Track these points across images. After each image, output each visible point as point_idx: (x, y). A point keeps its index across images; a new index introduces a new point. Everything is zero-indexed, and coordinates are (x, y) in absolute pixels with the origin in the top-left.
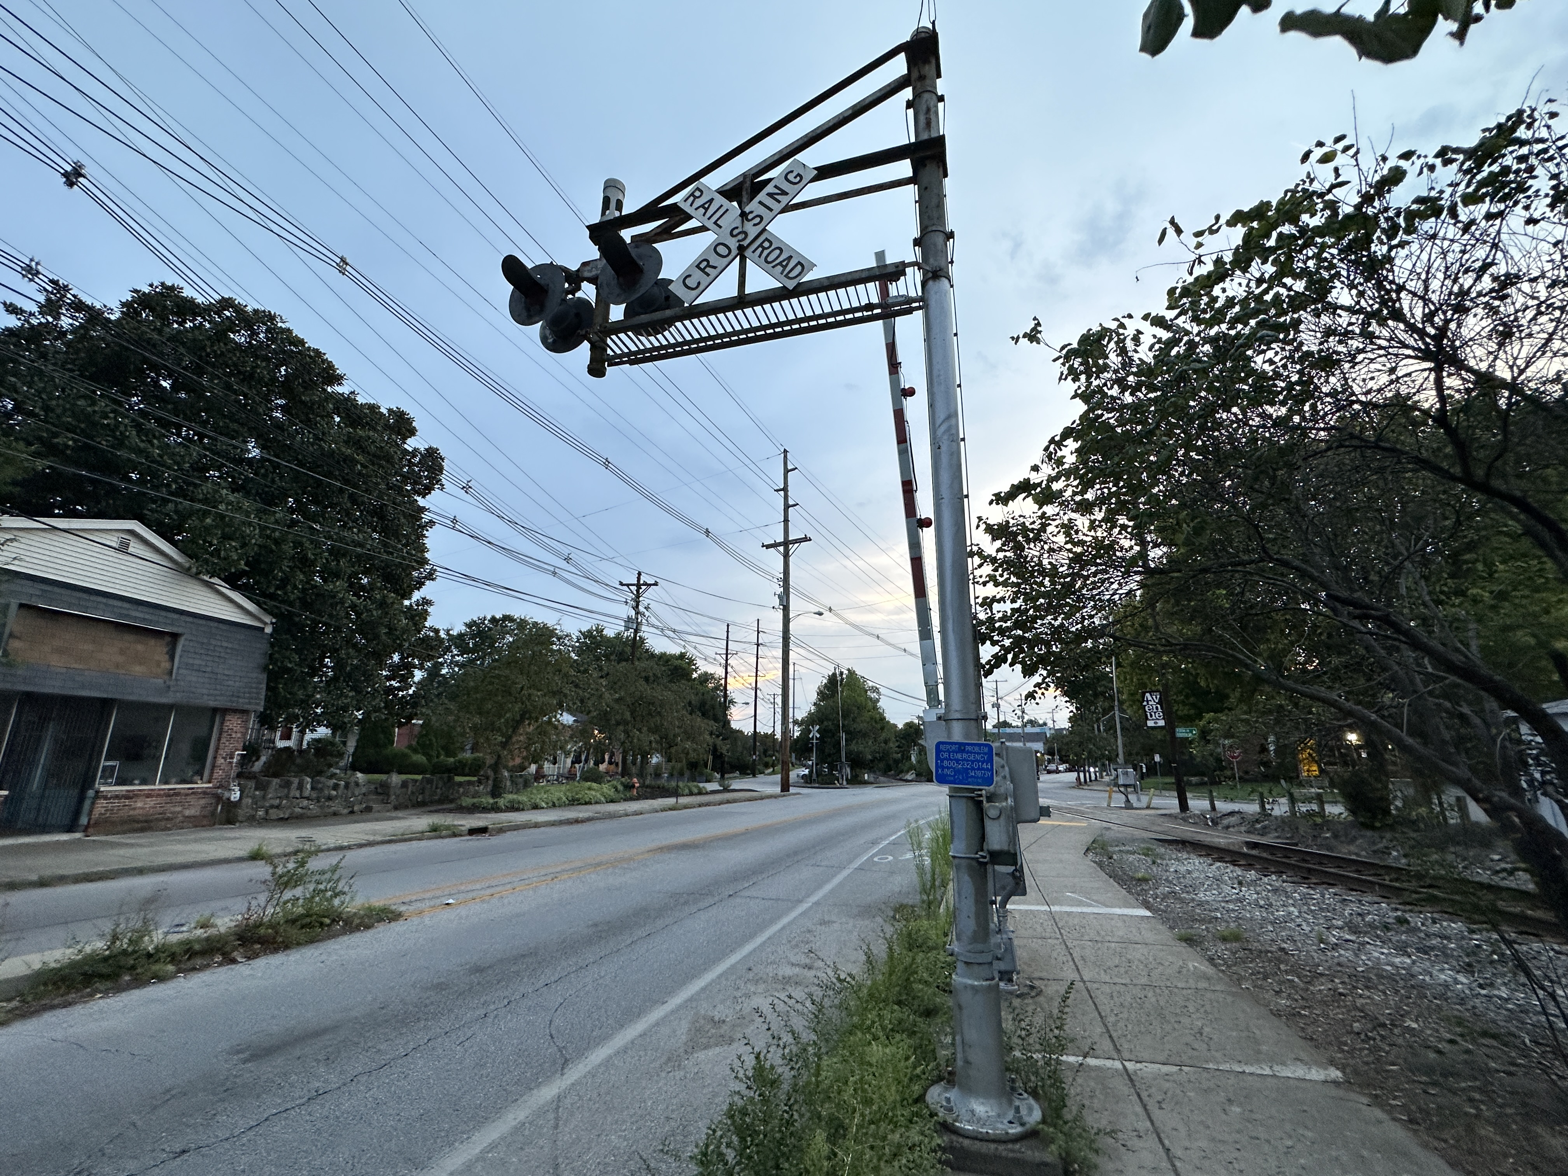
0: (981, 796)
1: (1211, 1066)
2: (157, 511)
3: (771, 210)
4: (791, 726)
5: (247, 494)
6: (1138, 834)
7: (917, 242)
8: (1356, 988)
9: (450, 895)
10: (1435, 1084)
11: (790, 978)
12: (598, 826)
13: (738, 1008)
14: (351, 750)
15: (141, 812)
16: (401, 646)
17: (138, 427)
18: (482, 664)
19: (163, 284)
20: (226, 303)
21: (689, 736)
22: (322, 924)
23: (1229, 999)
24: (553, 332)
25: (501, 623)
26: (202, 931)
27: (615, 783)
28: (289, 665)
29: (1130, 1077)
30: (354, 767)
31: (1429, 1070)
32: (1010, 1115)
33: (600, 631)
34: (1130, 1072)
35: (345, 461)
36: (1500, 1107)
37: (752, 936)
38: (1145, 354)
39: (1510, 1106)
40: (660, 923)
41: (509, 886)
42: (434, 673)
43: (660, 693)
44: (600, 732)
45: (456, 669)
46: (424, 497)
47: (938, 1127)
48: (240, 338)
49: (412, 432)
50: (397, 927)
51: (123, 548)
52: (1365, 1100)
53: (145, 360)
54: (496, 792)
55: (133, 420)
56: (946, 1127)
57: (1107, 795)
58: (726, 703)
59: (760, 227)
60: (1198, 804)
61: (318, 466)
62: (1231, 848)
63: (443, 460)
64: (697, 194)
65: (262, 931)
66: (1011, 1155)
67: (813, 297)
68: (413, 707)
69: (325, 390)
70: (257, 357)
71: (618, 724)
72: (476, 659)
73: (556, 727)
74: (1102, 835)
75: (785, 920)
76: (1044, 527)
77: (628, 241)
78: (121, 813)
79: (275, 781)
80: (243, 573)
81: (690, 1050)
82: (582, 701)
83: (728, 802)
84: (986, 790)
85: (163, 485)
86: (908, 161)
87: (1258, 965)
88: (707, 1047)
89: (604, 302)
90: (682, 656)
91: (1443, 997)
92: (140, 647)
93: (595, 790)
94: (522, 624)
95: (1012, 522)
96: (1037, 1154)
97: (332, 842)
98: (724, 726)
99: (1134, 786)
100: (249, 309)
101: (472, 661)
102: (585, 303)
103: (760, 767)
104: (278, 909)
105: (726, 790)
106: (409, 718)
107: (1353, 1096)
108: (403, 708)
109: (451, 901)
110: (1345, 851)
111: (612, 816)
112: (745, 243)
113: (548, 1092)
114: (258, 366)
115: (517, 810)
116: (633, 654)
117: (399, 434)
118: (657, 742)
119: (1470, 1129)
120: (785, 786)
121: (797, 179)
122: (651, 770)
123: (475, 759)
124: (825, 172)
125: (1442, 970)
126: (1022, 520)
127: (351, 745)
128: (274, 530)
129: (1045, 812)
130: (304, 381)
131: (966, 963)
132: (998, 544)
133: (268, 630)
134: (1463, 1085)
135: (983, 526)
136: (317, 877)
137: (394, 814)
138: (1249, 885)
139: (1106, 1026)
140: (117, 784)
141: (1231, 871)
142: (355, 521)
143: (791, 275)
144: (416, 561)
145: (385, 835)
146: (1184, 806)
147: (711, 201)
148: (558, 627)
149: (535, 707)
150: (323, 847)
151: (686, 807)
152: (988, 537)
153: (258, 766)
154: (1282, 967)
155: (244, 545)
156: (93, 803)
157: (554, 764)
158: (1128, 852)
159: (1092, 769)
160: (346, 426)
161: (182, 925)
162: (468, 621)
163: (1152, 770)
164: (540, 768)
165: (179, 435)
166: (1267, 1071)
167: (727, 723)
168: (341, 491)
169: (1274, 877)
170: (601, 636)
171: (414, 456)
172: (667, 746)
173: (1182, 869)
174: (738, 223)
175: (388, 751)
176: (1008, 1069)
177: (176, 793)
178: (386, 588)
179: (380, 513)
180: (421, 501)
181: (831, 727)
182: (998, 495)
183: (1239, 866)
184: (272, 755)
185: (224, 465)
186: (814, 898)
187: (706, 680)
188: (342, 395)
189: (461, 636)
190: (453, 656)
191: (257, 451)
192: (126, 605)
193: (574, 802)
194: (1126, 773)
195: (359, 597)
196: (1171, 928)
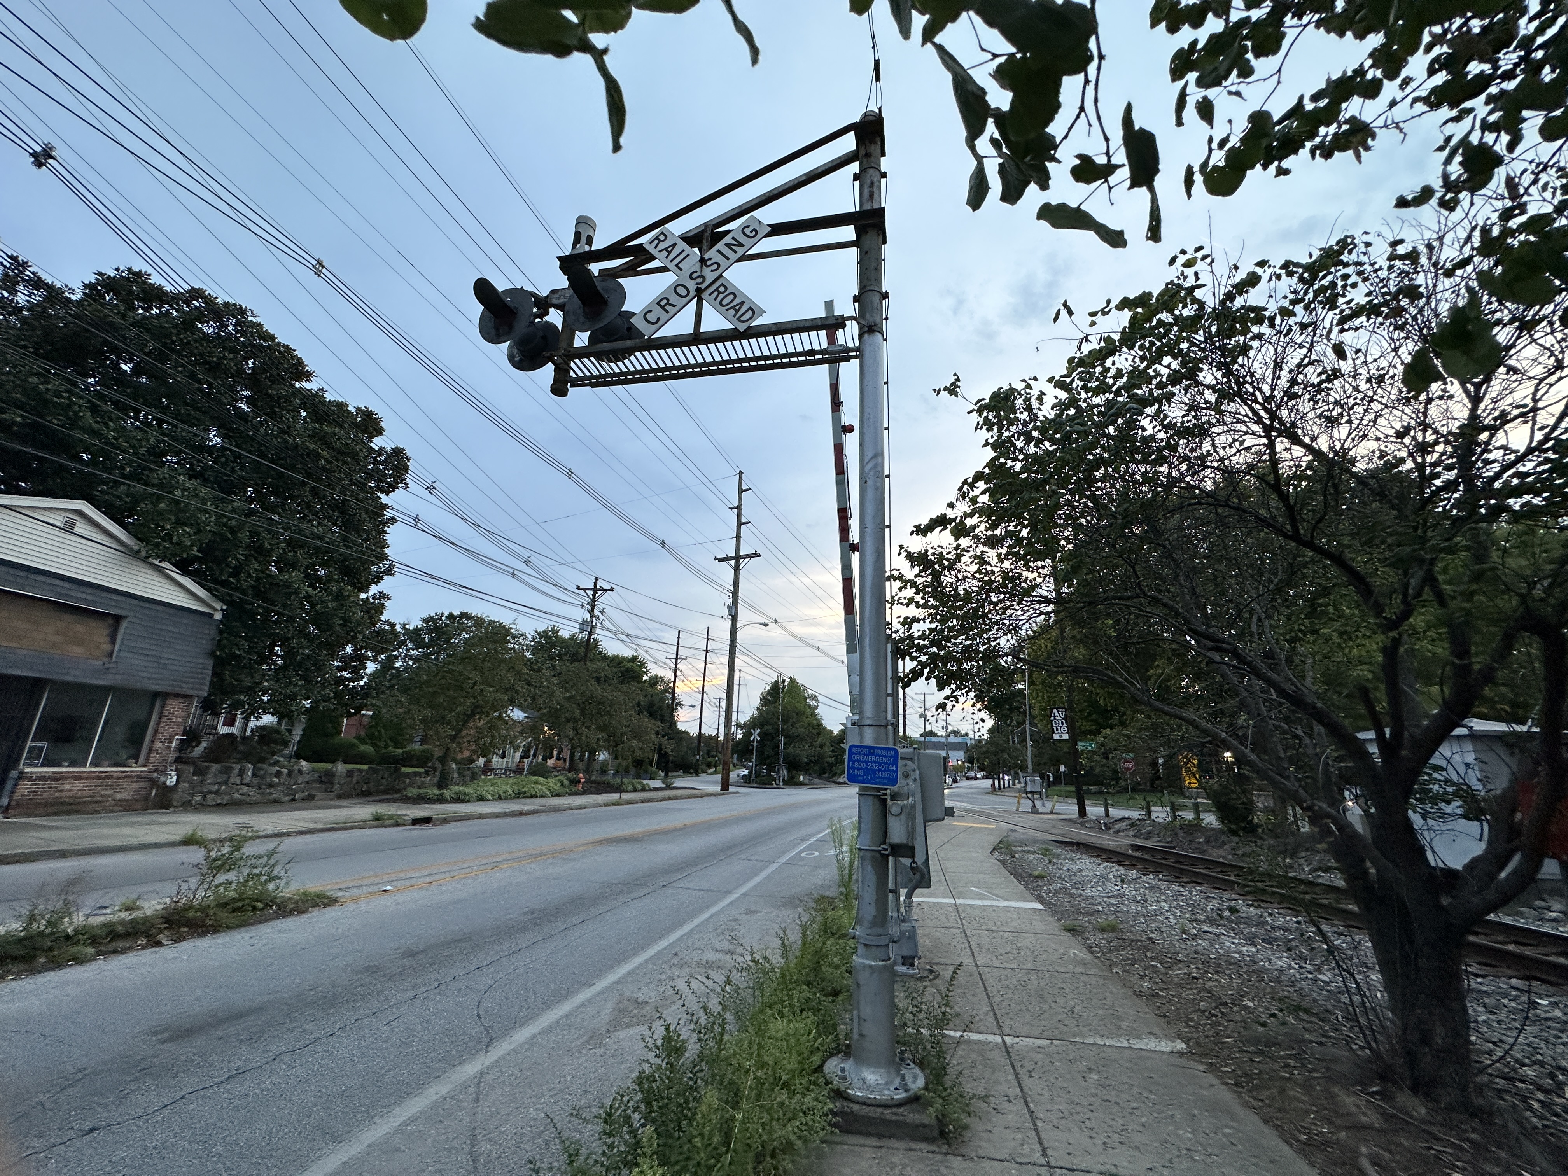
0: (886, 794)
1: (1077, 1040)
2: (108, 493)
3: (728, 259)
4: (733, 729)
5: (205, 481)
6: (1039, 836)
7: (856, 299)
8: (1208, 972)
9: (389, 882)
10: (1260, 1053)
11: (713, 963)
12: (542, 818)
13: (662, 990)
14: (297, 738)
15: (68, 794)
16: (354, 638)
17: (94, 409)
18: (437, 659)
19: (129, 270)
20: (196, 293)
21: (637, 735)
22: (254, 909)
23: (1102, 982)
24: (521, 352)
25: (459, 620)
26: (127, 913)
27: (561, 777)
28: (238, 652)
29: (1007, 1050)
30: (298, 756)
31: (1256, 1041)
32: (897, 1082)
33: (555, 632)
34: (1009, 1045)
35: (308, 455)
36: (1309, 1072)
37: (681, 924)
38: (1047, 411)
39: (1318, 1071)
40: (593, 911)
41: (448, 875)
42: (387, 666)
43: (608, 693)
44: (550, 729)
45: (411, 663)
46: (387, 495)
47: (832, 1094)
48: (208, 329)
49: (379, 431)
50: (331, 913)
51: (68, 528)
52: (1202, 1068)
53: (105, 342)
54: (442, 784)
55: (89, 401)
56: (839, 1094)
57: (1016, 800)
58: (674, 705)
59: (717, 273)
60: (1094, 810)
61: (282, 459)
62: (1119, 850)
63: (409, 460)
64: (662, 238)
65: (191, 914)
66: (894, 1118)
67: (762, 340)
68: (363, 699)
69: (293, 386)
70: (224, 348)
71: (568, 721)
72: (431, 654)
73: (506, 723)
74: (1008, 836)
75: (714, 910)
76: (959, 557)
77: (596, 274)
78: (46, 795)
79: (215, 767)
80: (195, 559)
81: (612, 1029)
82: (533, 699)
83: (670, 799)
84: (890, 789)
85: (116, 467)
86: (852, 227)
87: (1128, 953)
88: (628, 1026)
89: (570, 329)
90: (634, 659)
91: (1278, 981)
92: (80, 627)
93: (541, 784)
94: (479, 622)
95: (931, 551)
96: (917, 1116)
97: (271, 830)
98: (671, 726)
99: (1040, 793)
100: (219, 301)
101: (426, 656)
102: (552, 327)
103: (704, 767)
104: (209, 893)
105: (669, 787)
106: (358, 710)
107: (1193, 1064)
108: (353, 698)
109: (389, 888)
110: (1216, 854)
111: (556, 809)
112: (703, 286)
113: (471, 1069)
114: (225, 358)
115: (463, 801)
116: (586, 655)
117: (365, 431)
118: (604, 741)
119: (1282, 1091)
120: (725, 786)
121: (753, 233)
122: (597, 767)
123: (423, 751)
124: (778, 229)
125: (1280, 958)
126: (940, 550)
127: (297, 734)
128: (230, 519)
129: (950, 812)
130: (271, 375)
131: (865, 945)
132: (917, 570)
133: (218, 616)
134: (1282, 1053)
135: (904, 554)
136: (253, 861)
137: (337, 803)
138: (1130, 882)
139: (991, 1005)
140: (43, 766)
141: (1115, 870)
142: (316, 514)
143: (743, 318)
144: (377, 557)
145: (325, 824)
146: (1082, 812)
147: (674, 245)
148: (514, 626)
149: (486, 702)
150: (262, 834)
151: (629, 803)
152: (908, 564)
153: (198, 751)
154: (1149, 954)
155: (198, 532)
156: (16, 785)
157: (503, 758)
158: (1029, 852)
159: (1006, 778)
160: (313, 421)
161: (105, 908)
162: (425, 616)
163: (1058, 780)
164: (489, 761)
165: (137, 418)
166: (1126, 1044)
167: (673, 724)
168: (303, 483)
169: (1152, 876)
170: (557, 637)
171: (380, 455)
172: (614, 743)
173: (1074, 868)
174: (697, 267)
175: (336, 740)
176: (898, 1042)
177: (109, 776)
178: (343, 580)
179: (341, 507)
180: (384, 499)
181: (772, 731)
182: (918, 527)
183: (1124, 865)
184: (213, 741)
185: (181, 451)
186: (743, 890)
187: (656, 683)
188: (310, 391)
189: (417, 630)
190: (408, 650)
191: (219, 440)
192: (67, 585)
193: (520, 795)
194: (1033, 781)
195: (315, 588)
196: (1059, 920)
